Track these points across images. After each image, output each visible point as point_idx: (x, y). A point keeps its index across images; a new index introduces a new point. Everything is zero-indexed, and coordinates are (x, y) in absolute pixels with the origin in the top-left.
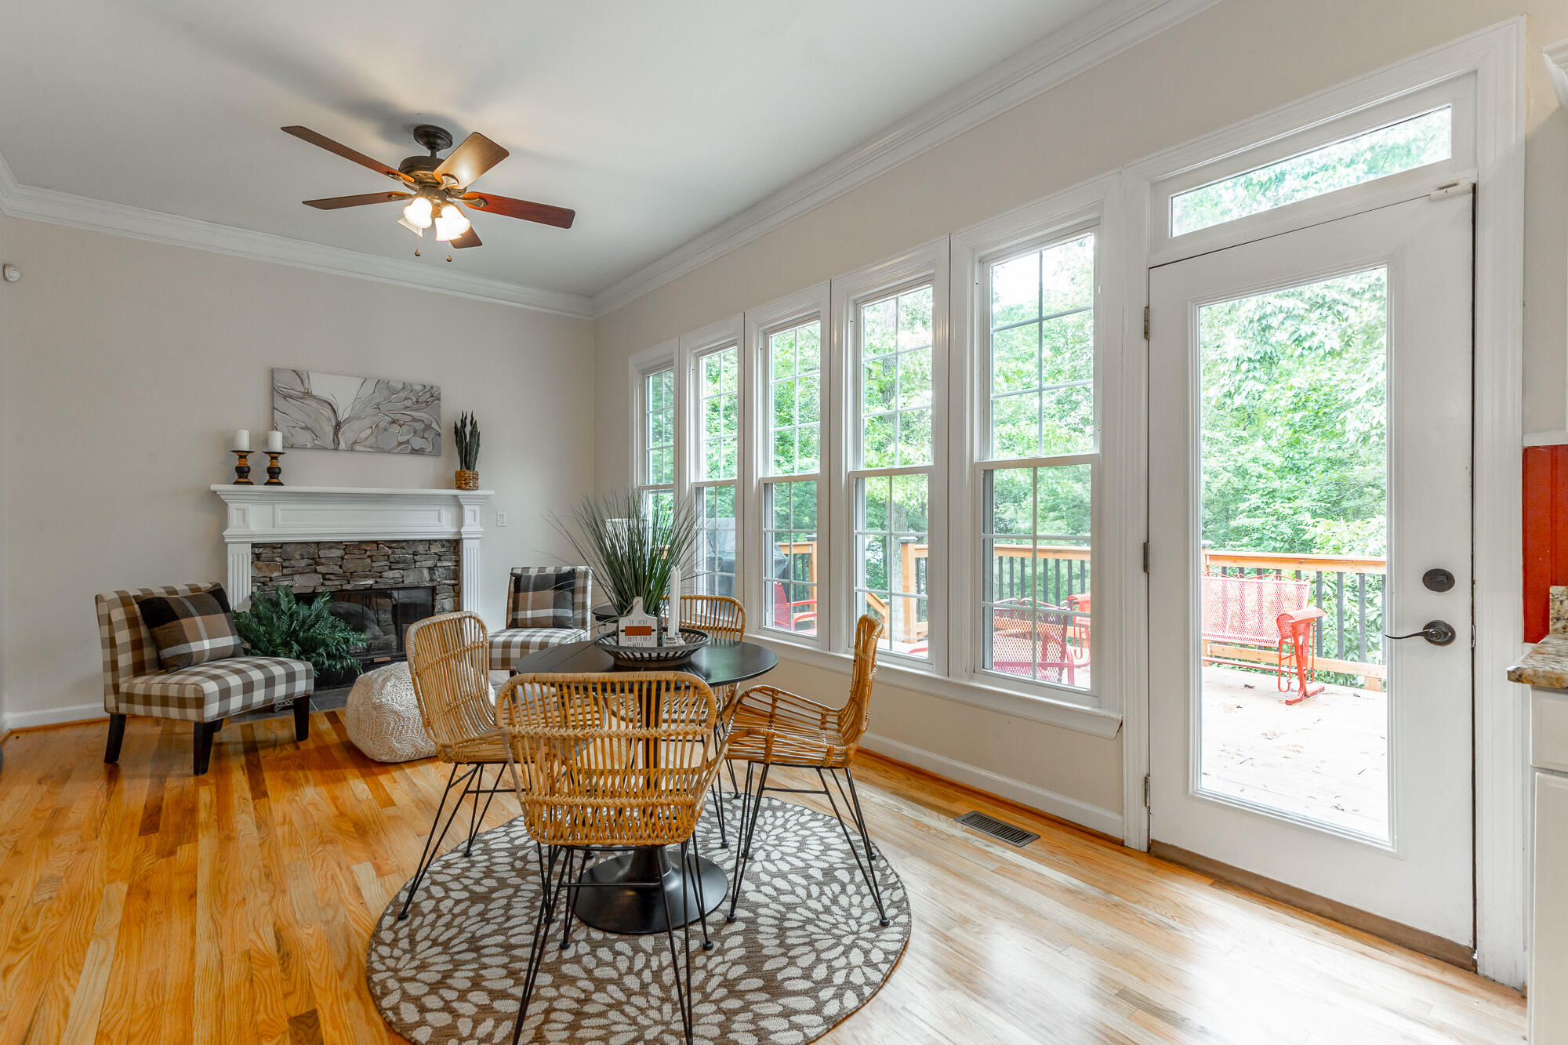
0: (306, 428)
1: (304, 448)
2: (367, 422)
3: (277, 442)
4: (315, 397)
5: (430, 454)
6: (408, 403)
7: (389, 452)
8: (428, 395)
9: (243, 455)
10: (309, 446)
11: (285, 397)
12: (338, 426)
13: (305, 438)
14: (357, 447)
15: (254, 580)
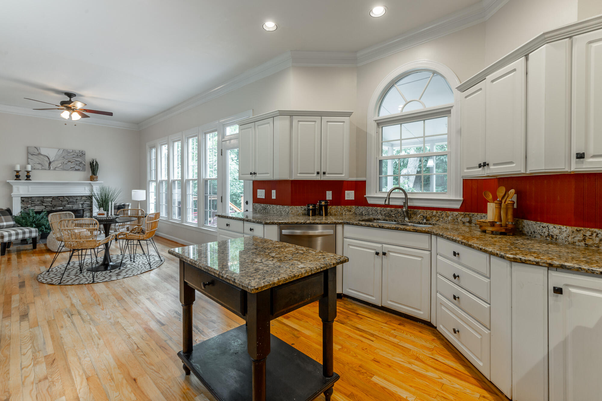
0: (39, 164)
1: (39, 169)
2: (60, 162)
3: (29, 168)
4: (42, 155)
5: (82, 171)
6: (74, 156)
7: (67, 170)
8: (81, 153)
9: (18, 172)
10: (40, 169)
11: (32, 155)
12: (50, 163)
13: (39, 166)
14: (57, 169)
15: (22, 207)
